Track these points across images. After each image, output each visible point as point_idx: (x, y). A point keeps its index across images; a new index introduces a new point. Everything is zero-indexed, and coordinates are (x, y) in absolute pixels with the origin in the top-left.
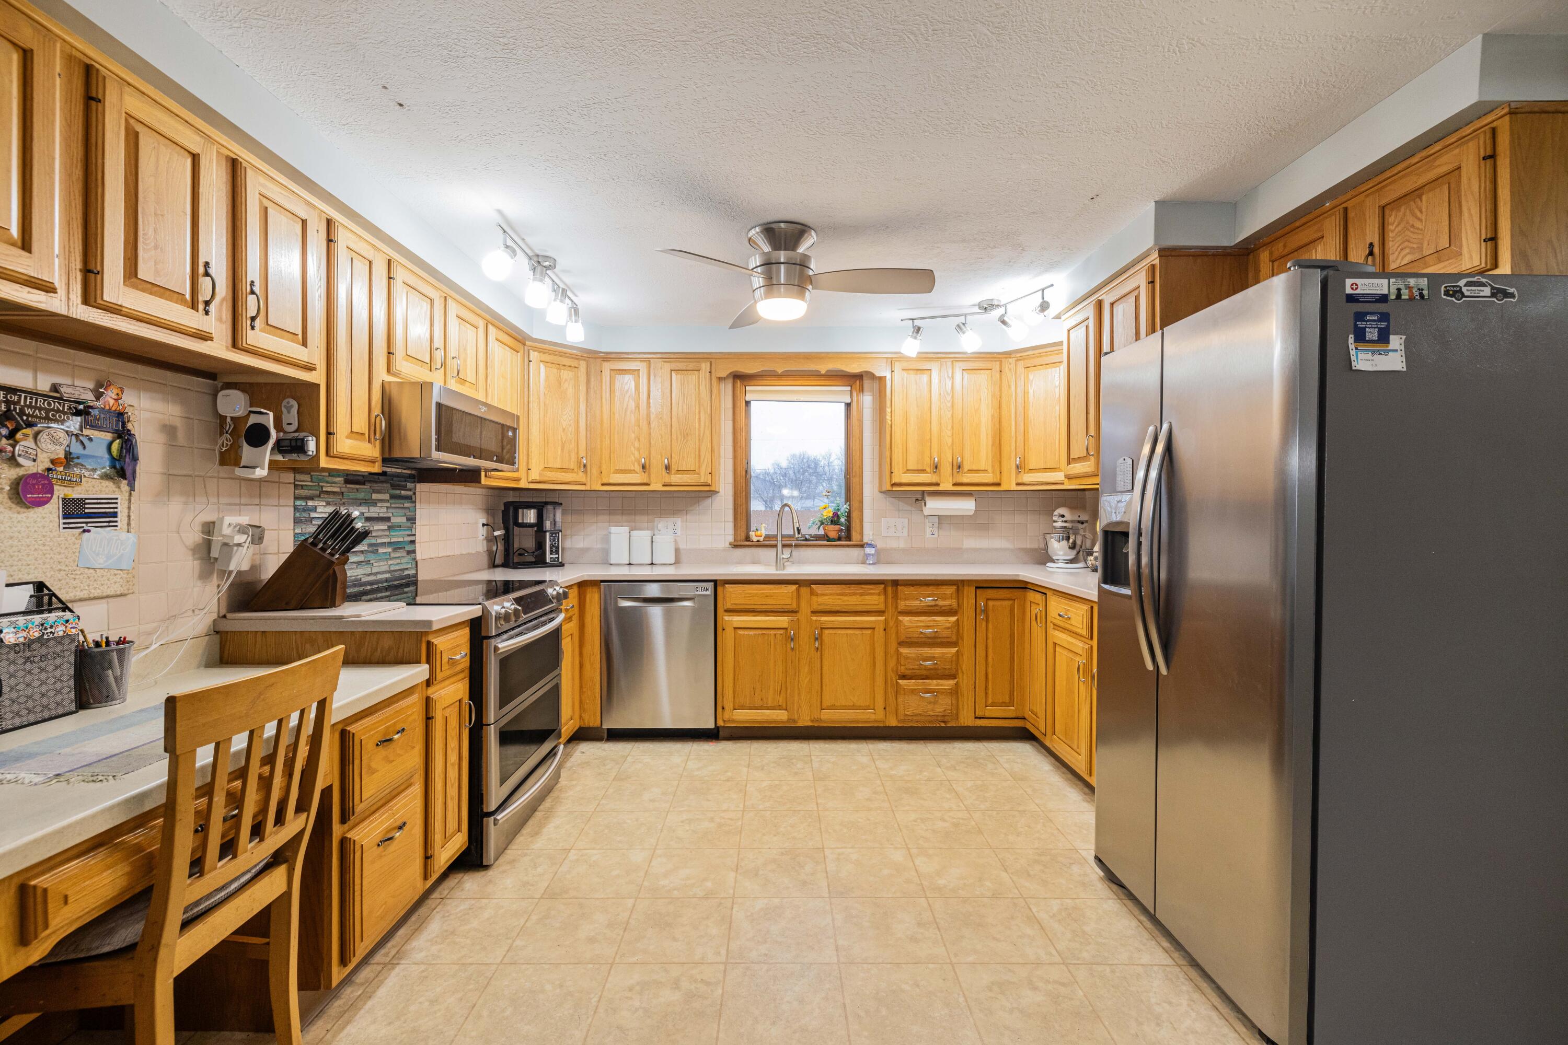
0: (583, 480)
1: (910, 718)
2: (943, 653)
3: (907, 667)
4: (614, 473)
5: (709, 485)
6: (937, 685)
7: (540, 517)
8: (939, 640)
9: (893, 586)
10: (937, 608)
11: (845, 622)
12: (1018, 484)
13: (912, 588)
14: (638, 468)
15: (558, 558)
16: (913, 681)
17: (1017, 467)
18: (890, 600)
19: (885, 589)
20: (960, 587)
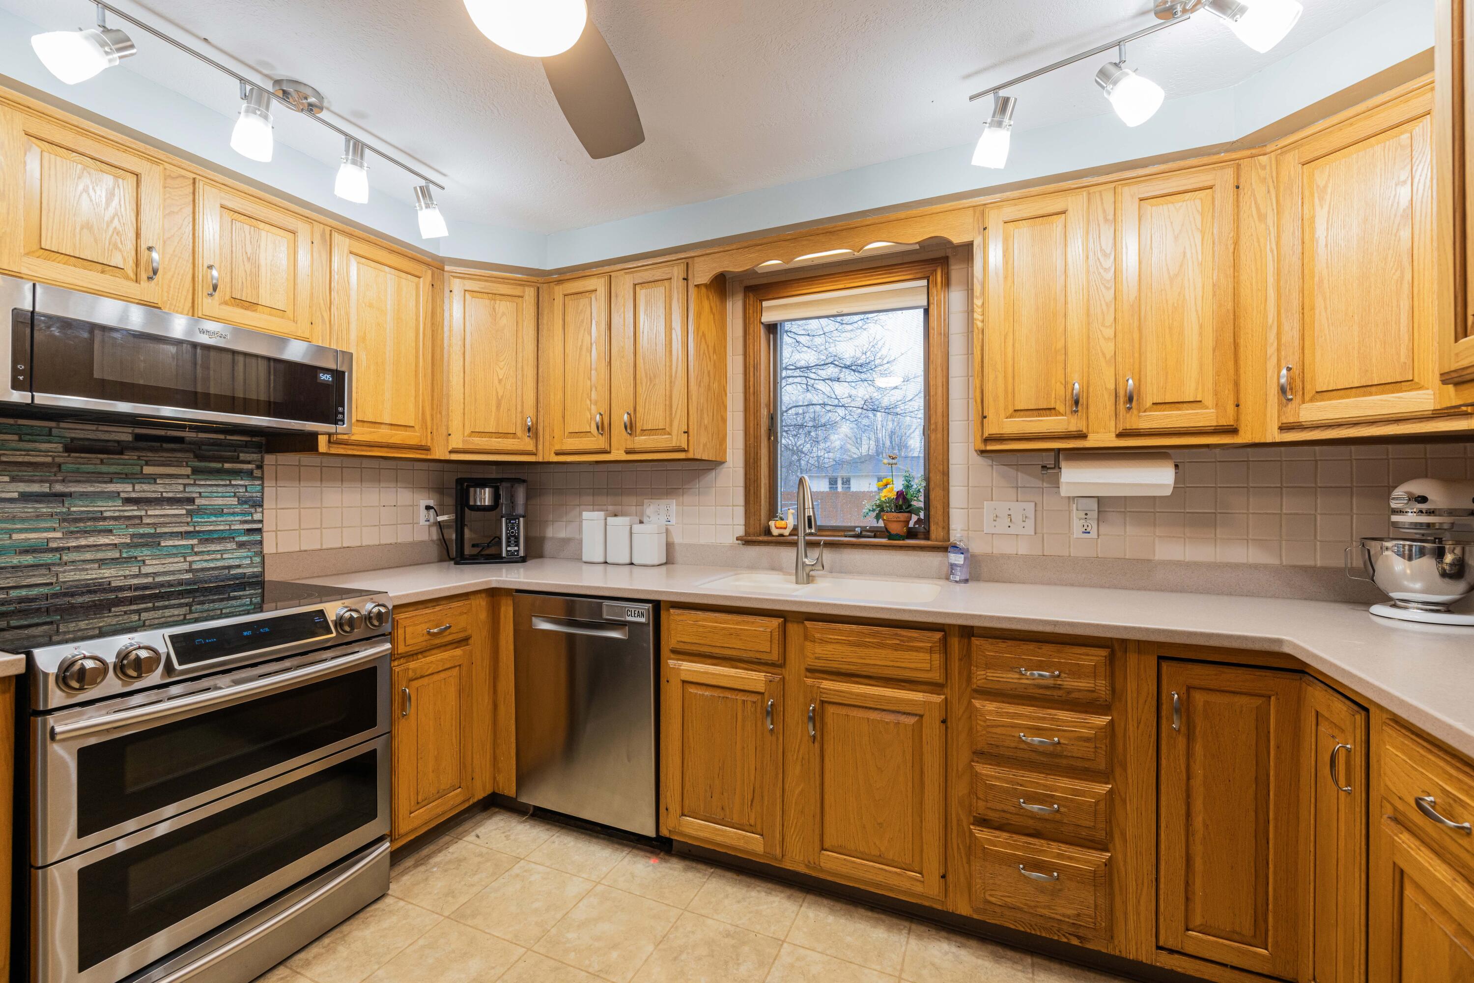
0: (531, 447)
1: (998, 910)
2: (1075, 792)
3: (989, 805)
4: (568, 437)
5: (684, 451)
6: (1060, 856)
7: (496, 497)
8: (1064, 762)
9: (962, 636)
10: (1060, 693)
11: (864, 696)
12: (1283, 428)
13: (1002, 645)
14: (594, 429)
15: (518, 551)
16: (1003, 836)
17: (1283, 390)
18: (955, 665)
19: (945, 642)
20: (1119, 654)
